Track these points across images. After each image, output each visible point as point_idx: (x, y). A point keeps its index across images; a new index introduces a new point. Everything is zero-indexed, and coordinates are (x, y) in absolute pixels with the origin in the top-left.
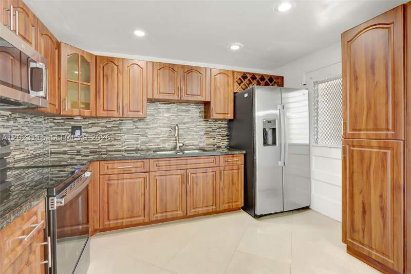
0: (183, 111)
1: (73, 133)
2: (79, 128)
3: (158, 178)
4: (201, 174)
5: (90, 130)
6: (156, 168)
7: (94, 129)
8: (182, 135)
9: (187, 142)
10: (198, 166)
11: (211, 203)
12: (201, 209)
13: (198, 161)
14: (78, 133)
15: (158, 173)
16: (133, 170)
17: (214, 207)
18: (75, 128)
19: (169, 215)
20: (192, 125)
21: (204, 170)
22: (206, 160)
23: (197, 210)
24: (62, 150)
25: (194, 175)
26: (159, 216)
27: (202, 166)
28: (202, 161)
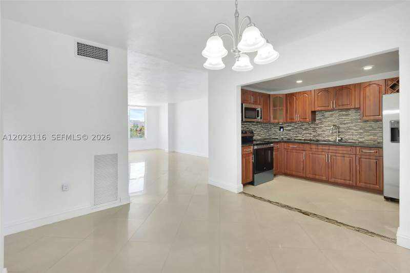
0: (343, 115)
1: (280, 130)
2: (282, 127)
3: (310, 155)
4: (339, 158)
5: (287, 129)
6: (309, 149)
7: (289, 128)
8: (343, 132)
9: (347, 137)
10: (338, 152)
11: (348, 178)
12: (339, 180)
13: (337, 149)
14: (282, 129)
15: (310, 152)
16: (298, 149)
17: (351, 182)
18: (281, 128)
19: (317, 177)
20: (352, 125)
21: (342, 155)
22: (344, 149)
23: (337, 180)
24: (276, 137)
25: (334, 157)
26: (311, 176)
27: (341, 152)
28: (340, 149)
